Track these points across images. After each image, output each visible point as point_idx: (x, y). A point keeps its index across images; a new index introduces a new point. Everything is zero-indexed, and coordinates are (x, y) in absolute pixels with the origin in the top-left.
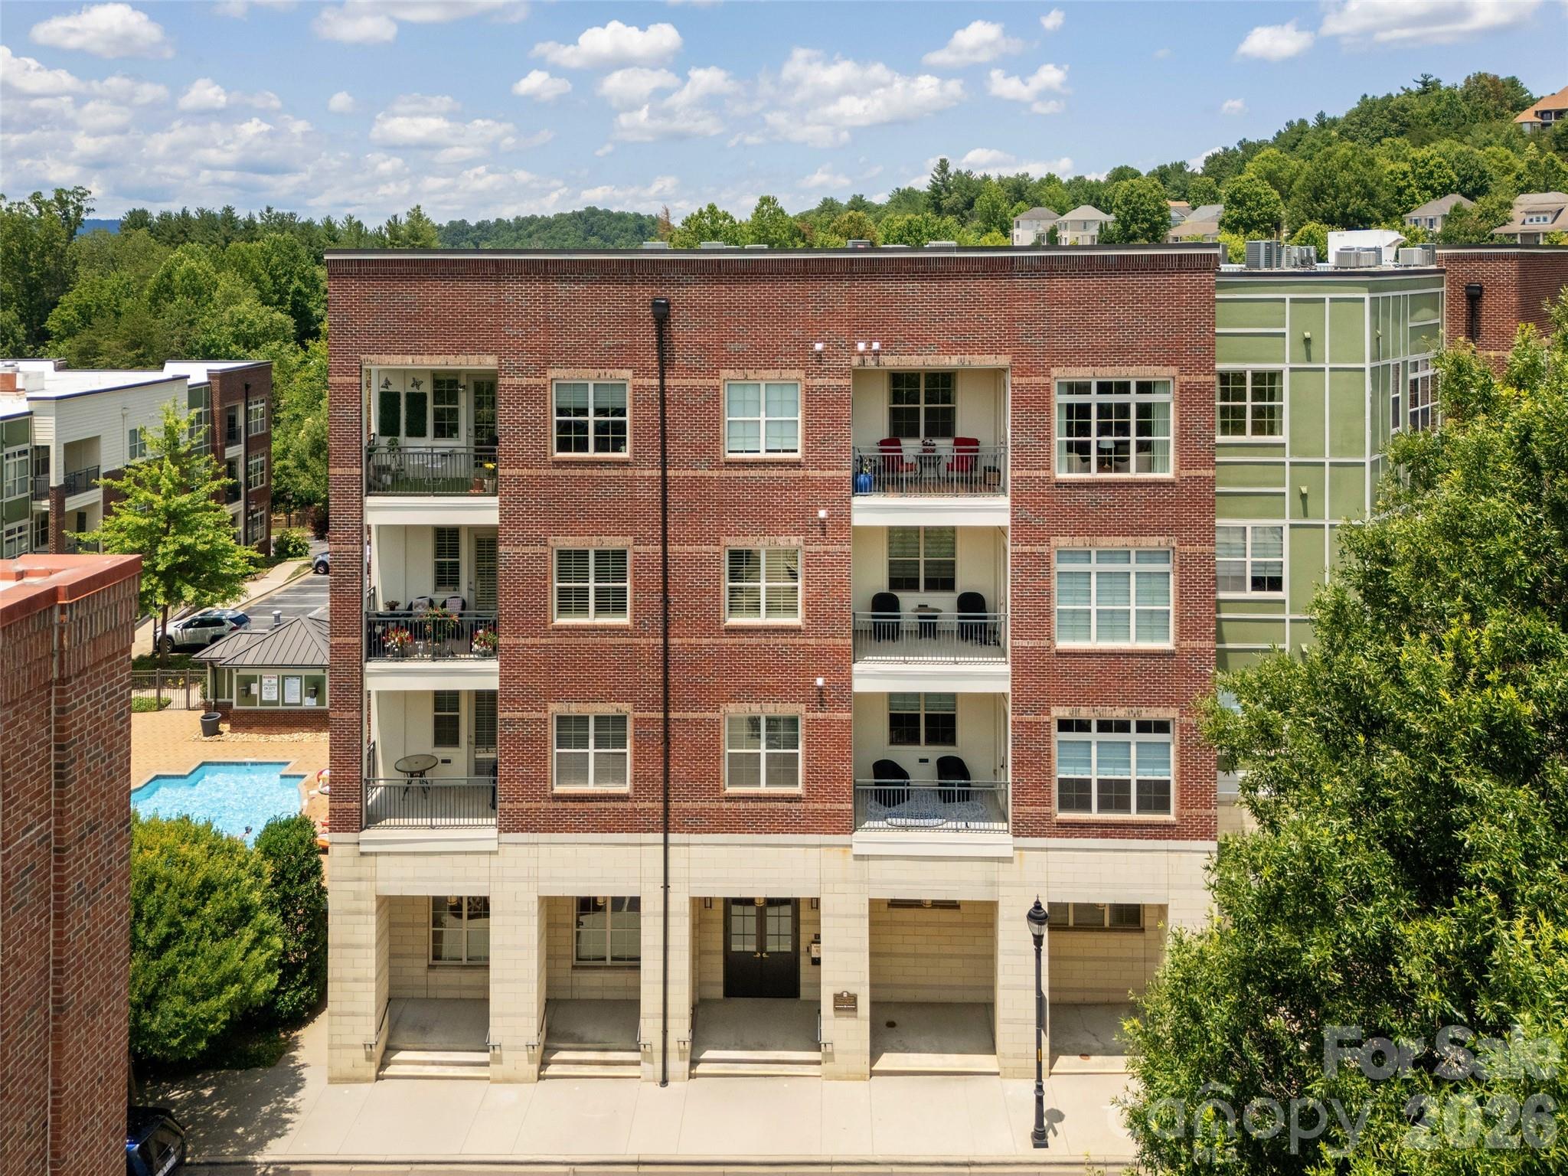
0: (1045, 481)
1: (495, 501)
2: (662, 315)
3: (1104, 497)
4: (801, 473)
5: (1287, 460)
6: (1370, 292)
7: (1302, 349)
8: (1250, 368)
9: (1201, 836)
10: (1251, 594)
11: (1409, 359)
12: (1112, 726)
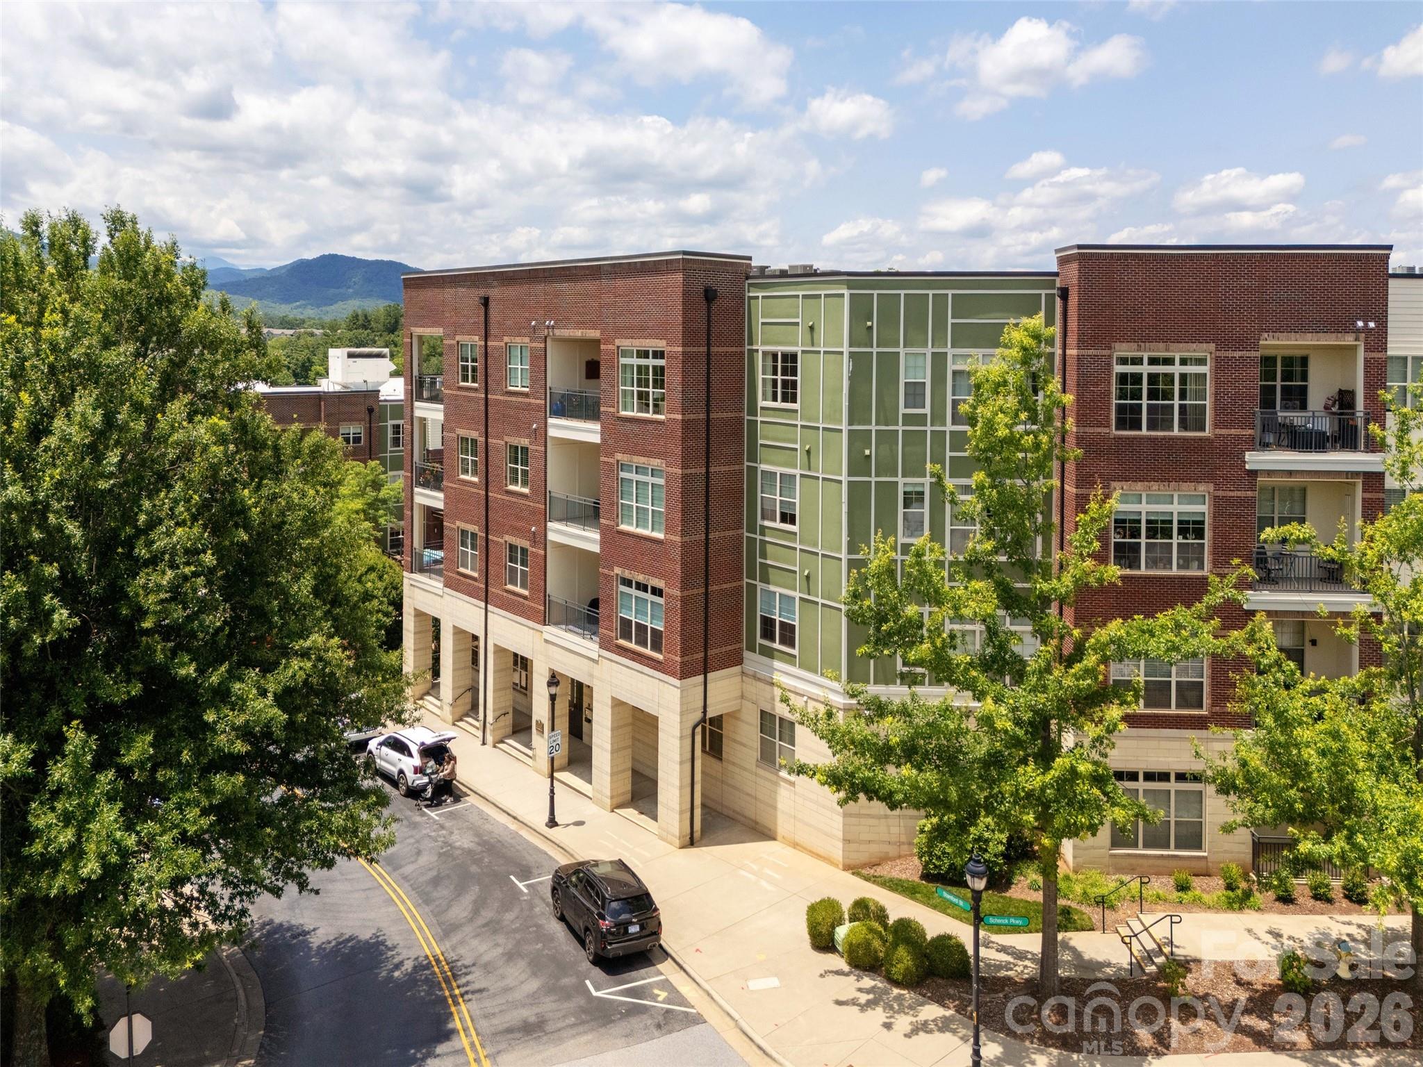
0: (613, 415)
1: (441, 407)
2: (486, 302)
3: (635, 428)
4: (527, 400)
5: (799, 423)
6: (849, 288)
7: (808, 336)
8: (780, 349)
9: (673, 674)
10: (778, 524)
11: (950, 351)
12: (642, 587)
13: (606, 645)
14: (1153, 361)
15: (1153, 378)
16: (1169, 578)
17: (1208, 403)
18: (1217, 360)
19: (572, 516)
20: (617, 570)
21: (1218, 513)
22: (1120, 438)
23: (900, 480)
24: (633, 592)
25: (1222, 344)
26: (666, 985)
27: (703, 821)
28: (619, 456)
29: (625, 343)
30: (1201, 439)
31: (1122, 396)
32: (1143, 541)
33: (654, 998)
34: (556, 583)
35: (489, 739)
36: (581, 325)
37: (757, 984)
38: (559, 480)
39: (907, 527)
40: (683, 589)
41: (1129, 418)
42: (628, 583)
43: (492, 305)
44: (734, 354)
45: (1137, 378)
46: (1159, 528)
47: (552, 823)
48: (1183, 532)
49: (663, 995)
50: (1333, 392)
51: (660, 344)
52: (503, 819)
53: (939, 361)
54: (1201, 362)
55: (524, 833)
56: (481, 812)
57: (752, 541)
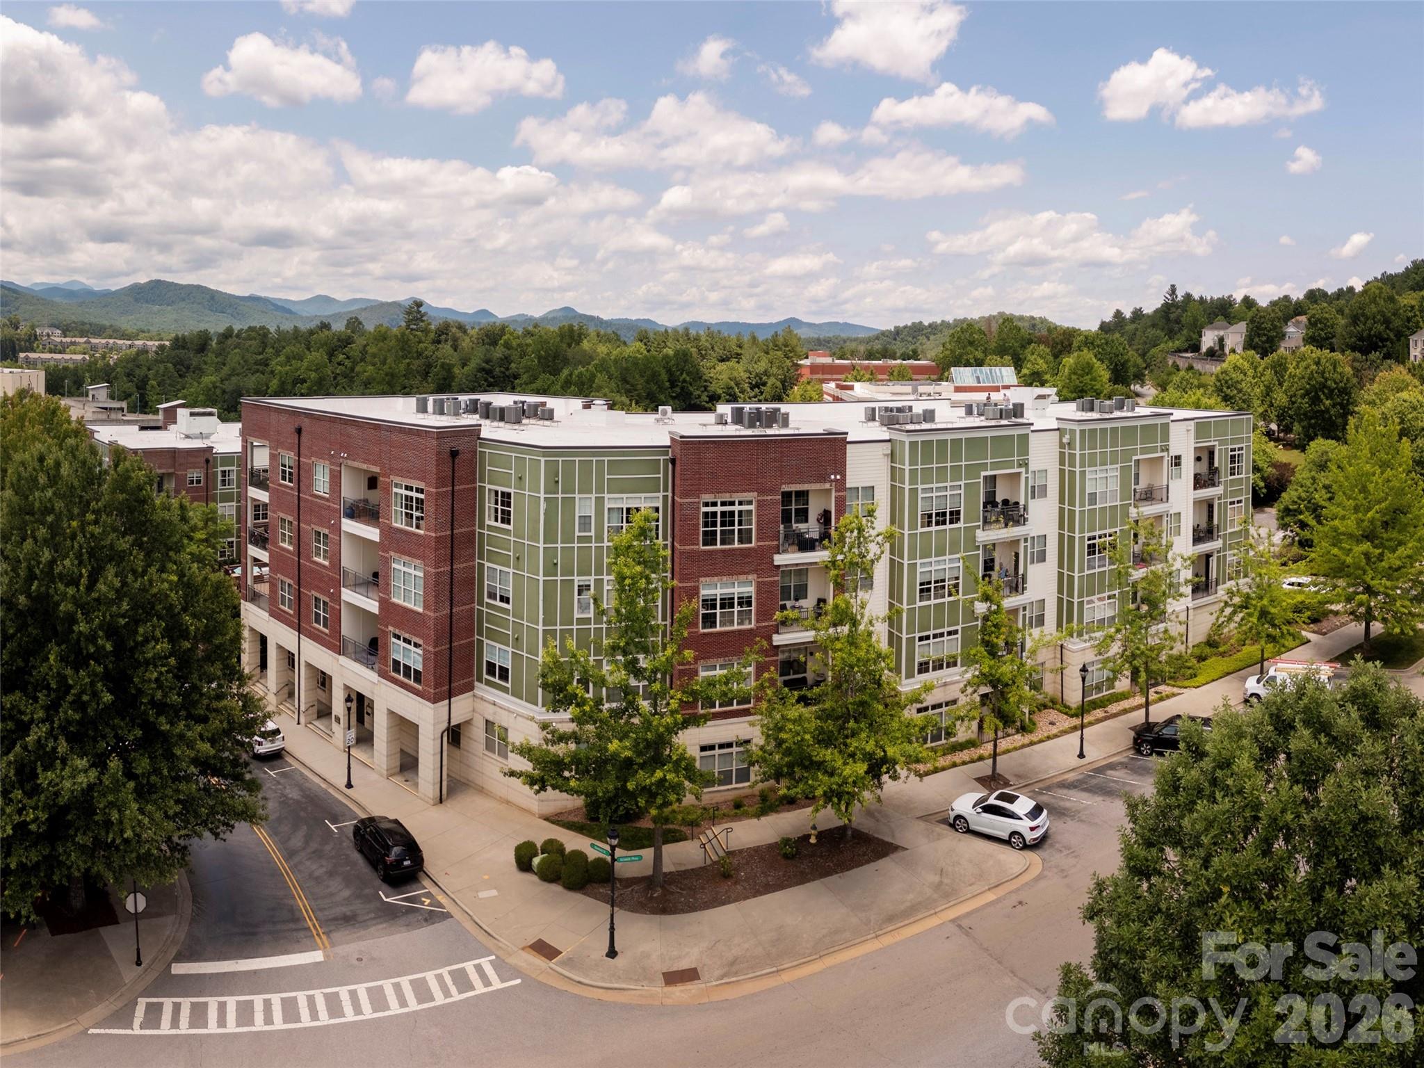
0: (388, 524)
2: (299, 430)
3: (403, 537)
4: (326, 504)
5: (512, 538)
6: (544, 456)
7: (518, 484)
8: (500, 489)
9: (428, 700)
10: (498, 603)
11: (606, 496)
12: (407, 641)
13: (383, 674)
14: (723, 504)
15: (723, 514)
16: (733, 632)
17: (754, 527)
18: (759, 502)
19: (358, 585)
20: (390, 628)
21: (758, 592)
22: (705, 551)
23: (576, 578)
24: (401, 643)
25: (761, 492)
26: (429, 895)
27: (448, 786)
28: (392, 553)
29: (397, 480)
30: (749, 549)
31: (706, 525)
32: (718, 611)
33: (422, 903)
34: (348, 628)
35: (302, 720)
36: (366, 461)
37: (483, 895)
38: (349, 560)
39: (580, 607)
40: (435, 646)
41: (710, 538)
42: (398, 637)
43: (304, 434)
44: (468, 489)
45: (714, 514)
46: (727, 603)
47: (349, 786)
48: (740, 604)
49: (427, 901)
50: (821, 511)
51: (421, 485)
52: (317, 780)
53: (600, 501)
54: (750, 503)
55: (331, 791)
56: (302, 774)
57: (480, 612)
